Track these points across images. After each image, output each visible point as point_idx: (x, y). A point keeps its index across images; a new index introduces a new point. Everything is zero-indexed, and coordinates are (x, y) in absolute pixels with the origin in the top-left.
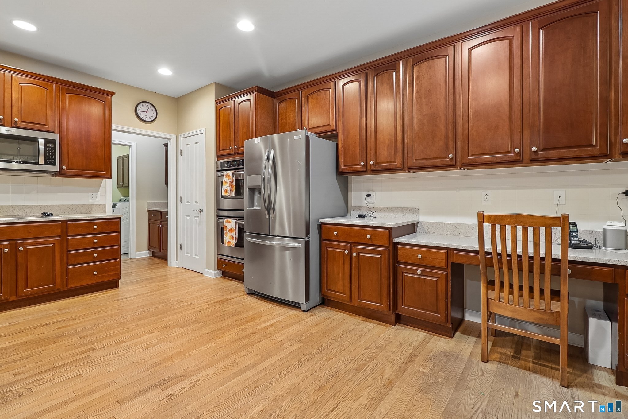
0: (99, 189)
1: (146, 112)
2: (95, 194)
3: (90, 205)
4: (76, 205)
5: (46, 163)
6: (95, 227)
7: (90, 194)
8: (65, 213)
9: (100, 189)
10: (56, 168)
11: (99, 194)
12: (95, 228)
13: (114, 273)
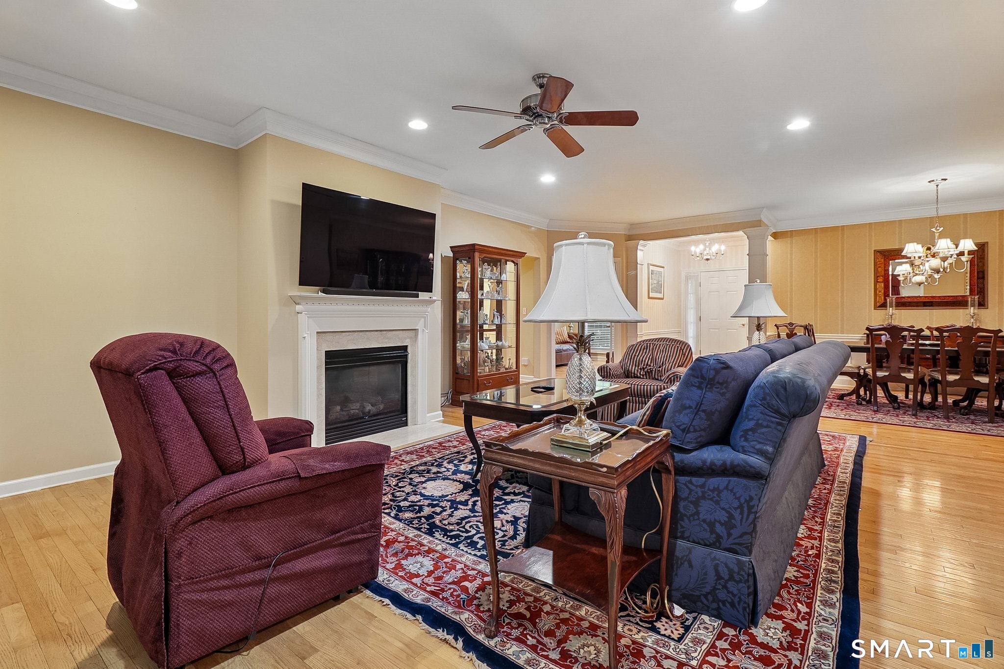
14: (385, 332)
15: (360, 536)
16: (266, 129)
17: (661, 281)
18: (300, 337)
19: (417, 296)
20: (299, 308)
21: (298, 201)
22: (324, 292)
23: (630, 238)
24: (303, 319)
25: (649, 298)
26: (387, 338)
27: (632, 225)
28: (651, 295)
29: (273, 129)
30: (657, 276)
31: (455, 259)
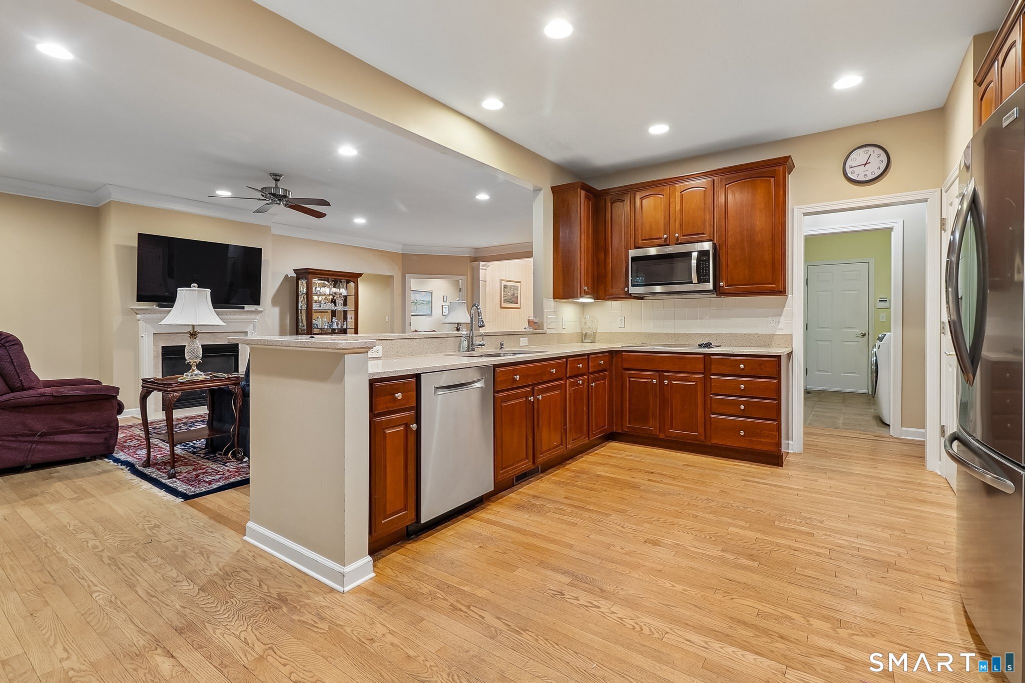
0: (782, 312)
1: (865, 165)
2: (777, 318)
3: (769, 335)
4: (752, 334)
5: (700, 281)
6: (742, 366)
7: (770, 318)
8: (739, 345)
9: (784, 310)
10: (710, 286)
11: (782, 319)
12: (742, 368)
13: (769, 441)
14: (216, 334)
15: (98, 430)
16: (111, 198)
17: (517, 294)
18: (140, 337)
19: (243, 308)
20: (138, 317)
21: (135, 244)
22: (160, 306)
23: (476, 259)
24: (142, 324)
25: (501, 307)
26: (219, 338)
27: (477, 249)
28: (503, 305)
29: (116, 196)
30: (512, 289)
31: (298, 279)
